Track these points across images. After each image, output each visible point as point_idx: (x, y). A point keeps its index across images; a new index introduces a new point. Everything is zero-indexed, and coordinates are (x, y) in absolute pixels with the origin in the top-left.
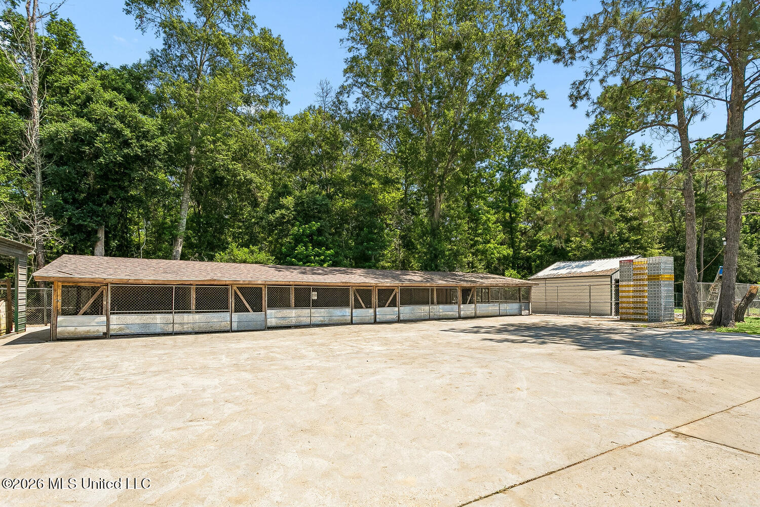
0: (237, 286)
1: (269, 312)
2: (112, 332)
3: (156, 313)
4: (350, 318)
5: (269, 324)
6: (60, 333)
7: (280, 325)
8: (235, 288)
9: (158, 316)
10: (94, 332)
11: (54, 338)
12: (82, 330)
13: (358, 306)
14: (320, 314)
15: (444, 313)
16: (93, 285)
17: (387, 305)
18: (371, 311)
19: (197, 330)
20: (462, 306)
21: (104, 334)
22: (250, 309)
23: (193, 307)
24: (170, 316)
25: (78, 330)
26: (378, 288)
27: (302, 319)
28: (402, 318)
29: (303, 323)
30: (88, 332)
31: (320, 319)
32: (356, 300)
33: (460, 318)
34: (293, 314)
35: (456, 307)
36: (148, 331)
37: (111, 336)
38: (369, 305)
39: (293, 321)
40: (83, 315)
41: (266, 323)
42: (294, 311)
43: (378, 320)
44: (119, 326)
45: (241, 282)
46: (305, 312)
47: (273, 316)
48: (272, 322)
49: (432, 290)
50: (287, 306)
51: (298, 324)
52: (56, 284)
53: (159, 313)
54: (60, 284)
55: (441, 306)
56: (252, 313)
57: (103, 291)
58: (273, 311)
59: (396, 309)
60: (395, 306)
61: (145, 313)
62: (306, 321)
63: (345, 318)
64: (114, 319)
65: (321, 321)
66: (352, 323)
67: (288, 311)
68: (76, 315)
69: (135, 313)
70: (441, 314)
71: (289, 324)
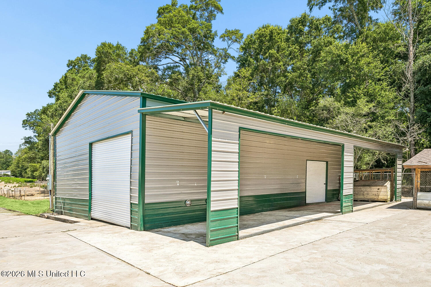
6: (419, 204)
11: (416, 207)
54: (419, 170)
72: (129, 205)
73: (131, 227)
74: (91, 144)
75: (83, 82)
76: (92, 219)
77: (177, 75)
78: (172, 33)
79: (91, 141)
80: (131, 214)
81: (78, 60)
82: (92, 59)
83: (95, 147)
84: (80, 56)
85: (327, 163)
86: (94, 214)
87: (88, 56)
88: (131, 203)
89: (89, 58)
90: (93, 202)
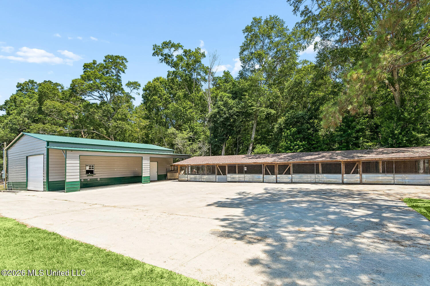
1: (228, 175)
4: (262, 179)
5: (228, 180)
7: (232, 181)
8: (217, 166)
9: (198, 176)
13: (267, 173)
14: (248, 177)
15: (327, 180)
17: (284, 173)
18: (274, 176)
19: (207, 181)
20: (345, 175)
22: (222, 174)
26: (278, 164)
27: (240, 179)
28: (293, 181)
29: (241, 181)
30: (184, 179)
31: (248, 179)
32: (266, 170)
33: (343, 183)
34: (237, 176)
35: (340, 176)
36: (196, 180)
37: (188, 181)
38: (273, 173)
39: (237, 180)
42: (237, 175)
43: (278, 181)
44: (190, 178)
46: (242, 176)
47: (229, 177)
49: (317, 165)
50: (235, 173)
51: (239, 181)
54: (179, 166)
55: (325, 175)
56: (222, 176)
58: (229, 175)
59: (290, 176)
60: (290, 174)
62: (243, 180)
63: (260, 179)
65: (248, 180)
66: (263, 182)
67: (235, 175)
70: (325, 180)
71: (235, 181)
72: (43, 182)
73: (44, 191)
74: (27, 157)
75: (28, 107)
76: (28, 190)
77: (93, 110)
78: (89, 86)
79: (27, 155)
80: (44, 186)
81: (26, 84)
82: (38, 83)
83: (29, 158)
84: (28, 81)
85: (158, 162)
86: (29, 188)
87: (35, 81)
88: (44, 182)
89: (36, 83)
90: (29, 183)
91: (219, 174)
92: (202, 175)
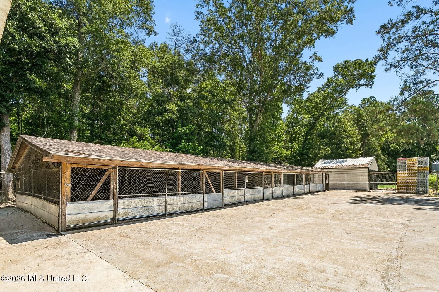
0: (206, 171)
1: (226, 192)
2: (119, 217)
3: (154, 196)
4: (263, 195)
5: (225, 203)
6: (69, 222)
7: (230, 203)
9: (155, 199)
10: (103, 218)
11: (64, 228)
12: (91, 216)
13: (265, 186)
14: (249, 193)
16: (101, 167)
17: (278, 185)
18: (271, 190)
19: (182, 210)
20: (305, 186)
21: (112, 219)
23: (179, 189)
24: (163, 198)
25: (88, 217)
26: (274, 173)
27: (241, 197)
28: (283, 195)
30: (98, 218)
31: (249, 197)
32: (265, 182)
33: (305, 193)
34: (237, 194)
36: (148, 214)
37: (118, 221)
38: (270, 185)
39: (237, 199)
40: (92, 200)
41: (223, 201)
42: (237, 191)
44: (125, 211)
45: (217, 168)
46: (242, 192)
47: (229, 195)
48: (227, 200)
50: (234, 187)
51: (239, 202)
52: (64, 165)
53: (156, 195)
54: (69, 166)
55: (298, 186)
56: (215, 193)
57: (110, 175)
59: (281, 188)
60: (281, 186)
61: (145, 196)
62: (243, 199)
63: (260, 195)
64: (121, 202)
65: (250, 199)
66: (264, 200)
67: (234, 191)
68: (85, 200)
69: (138, 196)
70: (298, 191)
71: (235, 202)
91: (208, 191)
92: (168, 195)
